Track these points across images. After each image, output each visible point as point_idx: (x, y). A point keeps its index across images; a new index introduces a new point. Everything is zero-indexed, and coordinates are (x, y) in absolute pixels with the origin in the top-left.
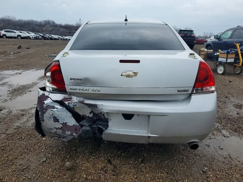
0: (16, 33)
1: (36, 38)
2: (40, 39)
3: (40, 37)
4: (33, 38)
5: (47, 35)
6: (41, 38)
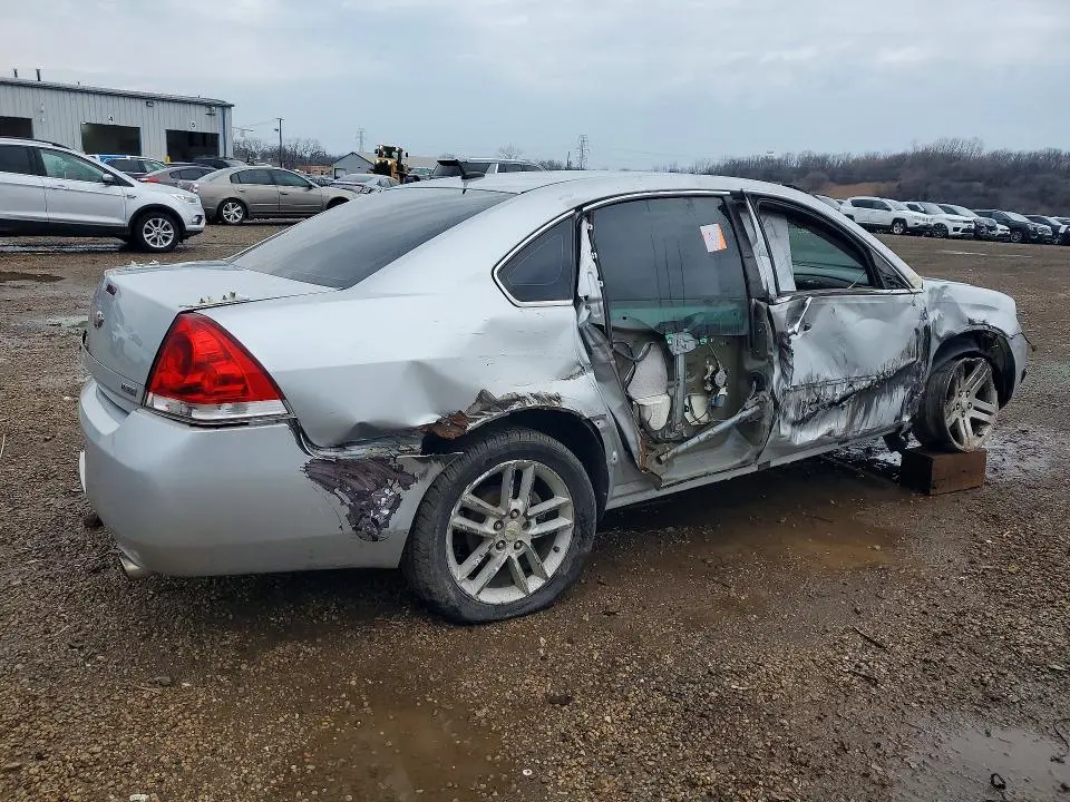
0: (889, 210)
1: (976, 234)
2: (1001, 238)
3: (1000, 226)
4: (959, 233)
5: (1049, 219)
6: (1006, 235)
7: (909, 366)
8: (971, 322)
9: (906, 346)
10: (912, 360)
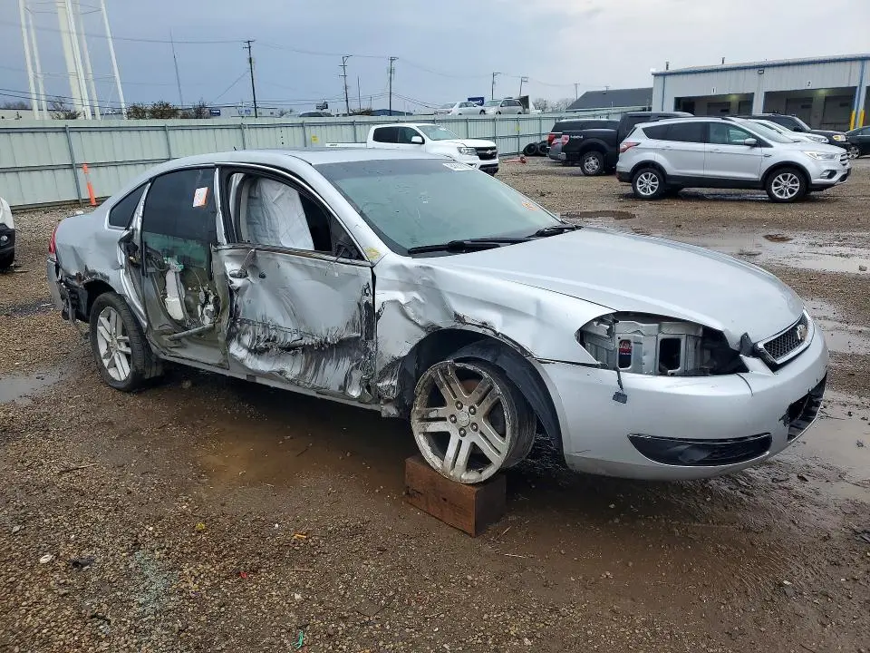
7: (349, 340)
8: (458, 318)
9: (351, 318)
10: (355, 334)
